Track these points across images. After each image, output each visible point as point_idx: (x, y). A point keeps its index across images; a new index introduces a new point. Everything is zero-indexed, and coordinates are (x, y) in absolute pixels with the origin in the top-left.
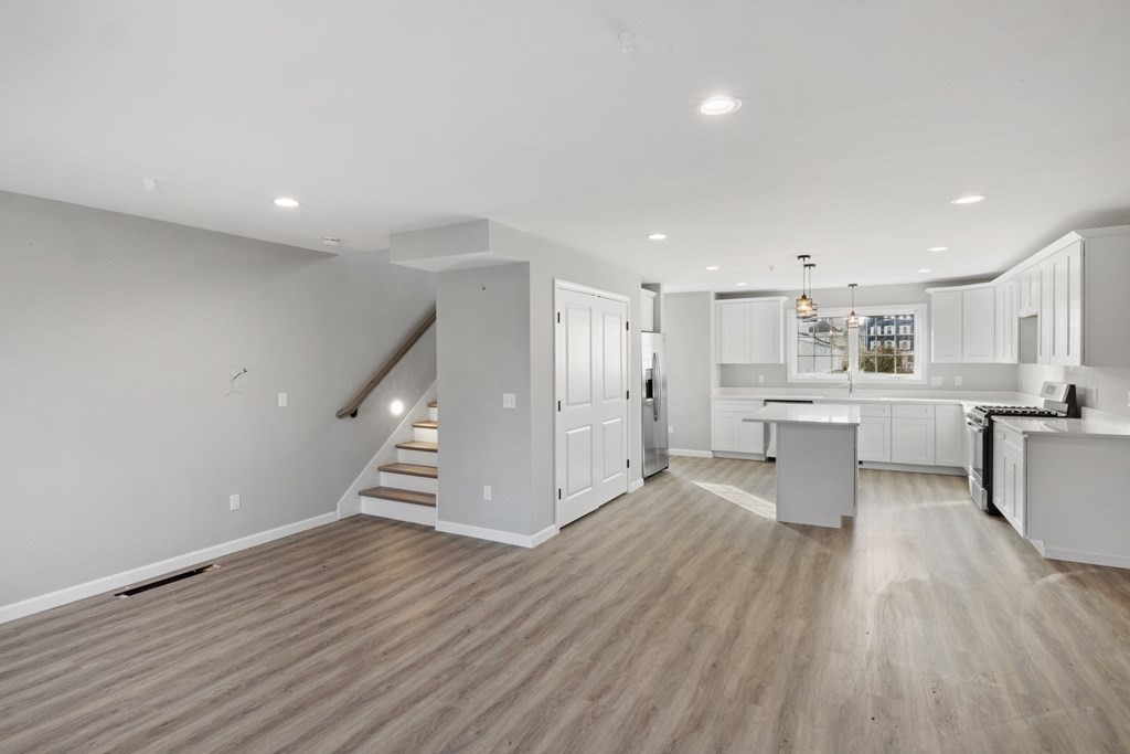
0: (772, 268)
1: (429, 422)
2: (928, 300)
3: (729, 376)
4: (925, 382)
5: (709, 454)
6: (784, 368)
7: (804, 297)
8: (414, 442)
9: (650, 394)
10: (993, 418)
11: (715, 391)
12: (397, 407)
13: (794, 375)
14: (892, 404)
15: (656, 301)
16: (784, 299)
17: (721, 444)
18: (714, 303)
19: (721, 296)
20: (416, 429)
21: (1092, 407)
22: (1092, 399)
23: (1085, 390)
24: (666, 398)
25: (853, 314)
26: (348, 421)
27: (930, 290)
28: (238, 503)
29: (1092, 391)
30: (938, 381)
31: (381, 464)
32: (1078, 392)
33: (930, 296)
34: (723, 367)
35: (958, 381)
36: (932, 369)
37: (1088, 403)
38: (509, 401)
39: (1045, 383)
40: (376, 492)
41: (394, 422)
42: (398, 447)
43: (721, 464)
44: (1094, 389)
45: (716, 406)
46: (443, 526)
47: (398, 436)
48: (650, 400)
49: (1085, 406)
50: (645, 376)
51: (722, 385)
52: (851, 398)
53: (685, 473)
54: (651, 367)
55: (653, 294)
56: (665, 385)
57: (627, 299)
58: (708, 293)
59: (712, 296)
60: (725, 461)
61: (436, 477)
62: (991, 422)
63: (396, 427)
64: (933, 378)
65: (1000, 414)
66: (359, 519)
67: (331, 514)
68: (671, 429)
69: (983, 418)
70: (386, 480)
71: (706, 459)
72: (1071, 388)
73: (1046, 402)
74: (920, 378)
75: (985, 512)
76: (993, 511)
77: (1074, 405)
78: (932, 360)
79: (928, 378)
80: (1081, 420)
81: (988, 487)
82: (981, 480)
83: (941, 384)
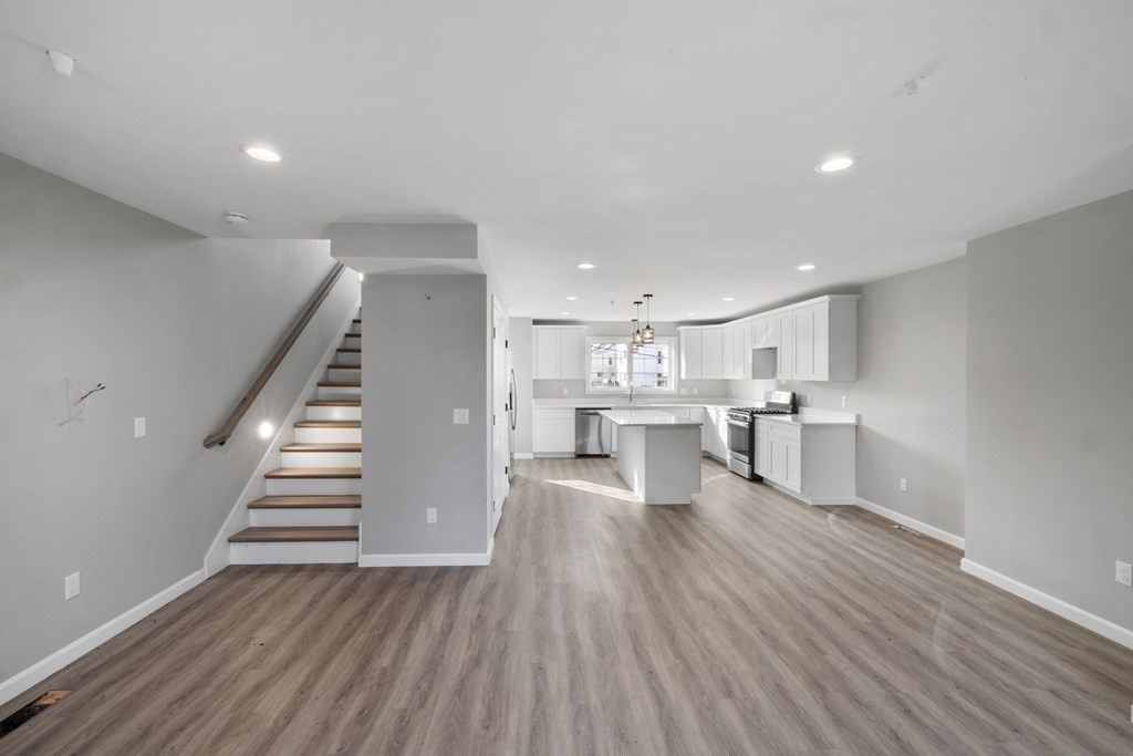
0: (612, 302)
1: (294, 444)
2: (678, 334)
3: (541, 389)
4: (676, 393)
5: (531, 456)
6: (583, 382)
7: (648, 327)
8: (281, 469)
10: (755, 416)
12: (266, 430)
13: (589, 388)
14: (690, 408)
16: (585, 327)
17: (542, 446)
19: (536, 322)
20: (283, 454)
21: (806, 406)
22: (805, 400)
23: (802, 396)
26: (216, 451)
27: (682, 328)
28: (77, 586)
29: (806, 397)
30: (684, 391)
31: (250, 500)
32: (796, 397)
33: (679, 332)
34: (536, 382)
35: (696, 391)
37: (804, 404)
38: (461, 416)
39: (770, 392)
40: (246, 536)
41: (262, 446)
42: (267, 477)
45: (537, 416)
46: (366, 561)
47: (266, 463)
49: (802, 406)
50: (509, 389)
51: (536, 397)
52: (632, 405)
59: (532, 322)
61: (359, 506)
62: (753, 418)
63: (264, 454)
64: (681, 389)
65: (757, 413)
66: (232, 573)
67: (197, 573)
69: (748, 417)
70: (257, 519)
71: (528, 461)
72: (794, 394)
73: (769, 404)
74: (671, 387)
75: (749, 480)
76: (756, 479)
77: (795, 406)
78: (683, 377)
79: (679, 390)
80: (799, 415)
81: (752, 462)
82: (746, 459)
83: (686, 394)
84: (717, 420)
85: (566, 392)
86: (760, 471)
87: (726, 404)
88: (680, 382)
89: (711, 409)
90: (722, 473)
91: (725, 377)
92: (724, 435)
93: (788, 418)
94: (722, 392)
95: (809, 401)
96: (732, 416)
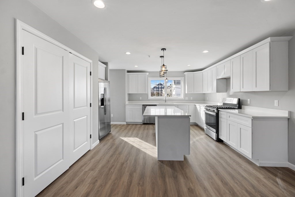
2: (184, 76)
3: (131, 97)
4: (184, 99)
5: (125, 123)
6: (147, 95)
9: (102, 104)
10: (219, 109)
11: (127, 102)
13: (150, 97)
14: (178, 105)
15: (106, 69)
16: (148, 74)
17: (129, 120)
18: (127, 74)
19: (128, 72)
24: (110, 105)
25: (167, 79)
27: (186, 73)
30: (187, 98)
32: (241, 101)
33: (185, 75)
34: (129, 94)
35: (191, 98)
43: (129, 127)
45: (127, 108)
48: (103, 106)
49: (243, 105)
50: (100, 97)
51: (129, 100)
52: (166, 103)
53: (117, 133)
54: (103, 93)
55: (105, 66)
56: (109, 100)
58: (125, 70)
59: (126, 72)
60: (131, 125)
62: (218, 111)
64: (186, 98)
68: (112, 115)
69: (215, 110)
71: (124, 125)
72: (239, 99)
73: (224, 104)
74: (182, 97)
75: (216, 141)
76: (219, 140)
77: (240, 105)
78: (186, 93)
79: (185, 98)
80: (242, 110)
81: (217, 132)
82: (215, 130)
83: (187, 99)
84: (200, 111)
85: (141, 98)
86: (222, 137)
87: (204, 103)
88: (185, 95)
89: (198, 106)
90: (202, 135)
91: (204, 92)
92: (203, 117)
93: (236, 111)
94: (203, 98)
95: (249, 103)
96: (207, 109)
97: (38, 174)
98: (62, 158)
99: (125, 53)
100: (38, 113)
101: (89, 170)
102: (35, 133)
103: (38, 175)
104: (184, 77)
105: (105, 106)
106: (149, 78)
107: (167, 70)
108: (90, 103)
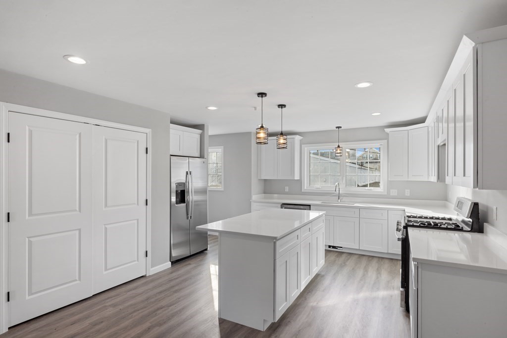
2: (387, 137)
6: (300, 182)
9: (181, 201)
11: (256, 197)
13: (306, 187)
14: (360, 208)
15: (202, 137)
16: (297, 137)
21: (492, 225)
22: (493, 216)
23: (487, 208)
25: (339, 146)
27: (387, 130)
29: (493, 210)
30: (393, 192)
33: (388, 134)
34: (266, 181)
35: (407, 193)
36: (390, 184)
37: (490, 219)
39: (458, 198)
44: (494, 208)
45: (254, 207)
48: (182, 205)
49: (487, 222)
50: (176, 188)
51: (263, 193)
54: (184, 181)
55: (200, 131)
57: (148, 131)
58: (250, 133)
62: (407, 234)
64: (391, 190)
65: (415, 226)
72: (475, 206)
74: (382, 187)
77: (480, 222)
78: (389, 178)
79: (388, 192)
83: (396, 194)
85: (287, 189)
95: (495, 218)
97: (33, 292)
98: (77, 278)
99: (207, 107)
100: (33, 213)
101: (110, 306)
102: (30, 239)
103: (32, 294)
104: (386, 141)
105: (187, 204)
106: (302, 145)
107: (341, 127)
108: (145, 199)
